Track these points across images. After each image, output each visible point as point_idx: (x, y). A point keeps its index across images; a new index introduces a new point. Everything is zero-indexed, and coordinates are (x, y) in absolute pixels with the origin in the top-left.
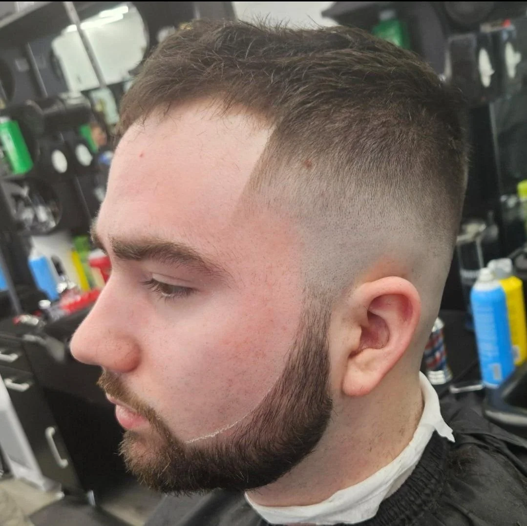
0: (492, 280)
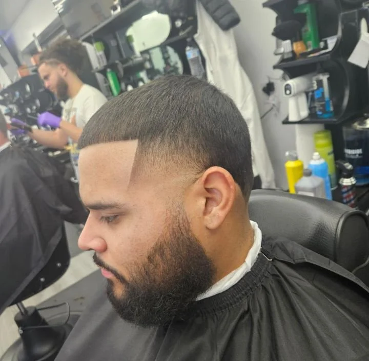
0: (319, 159)
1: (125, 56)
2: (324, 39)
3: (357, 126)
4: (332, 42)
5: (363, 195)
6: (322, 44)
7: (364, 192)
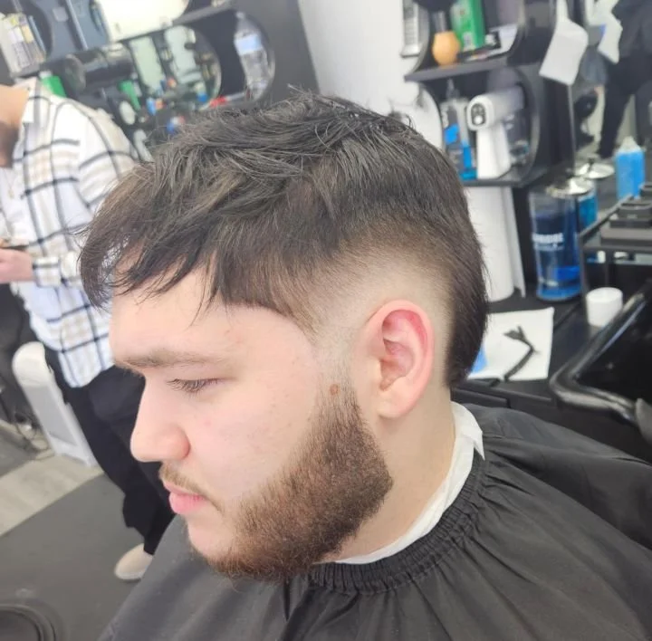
1: (86, 47)
2: (493, 30)
3: (555, 192)
4: (508, 36)
5: (568, 316)
6: (490, 39)
7: (568, 311)
